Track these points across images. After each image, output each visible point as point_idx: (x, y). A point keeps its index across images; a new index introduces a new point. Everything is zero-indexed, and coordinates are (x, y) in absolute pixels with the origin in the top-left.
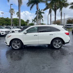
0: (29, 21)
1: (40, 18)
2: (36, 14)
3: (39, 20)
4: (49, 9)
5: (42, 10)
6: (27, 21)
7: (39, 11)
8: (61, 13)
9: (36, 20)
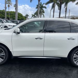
0: (28, 16)
1: (41, 14)
2: (36, 8)
3: (40, 15)
4: (53, 3)
5: (44, 4)
6: (26, 15)
7: (41, 5)
8: (66, 9)
9: (36, 15)
